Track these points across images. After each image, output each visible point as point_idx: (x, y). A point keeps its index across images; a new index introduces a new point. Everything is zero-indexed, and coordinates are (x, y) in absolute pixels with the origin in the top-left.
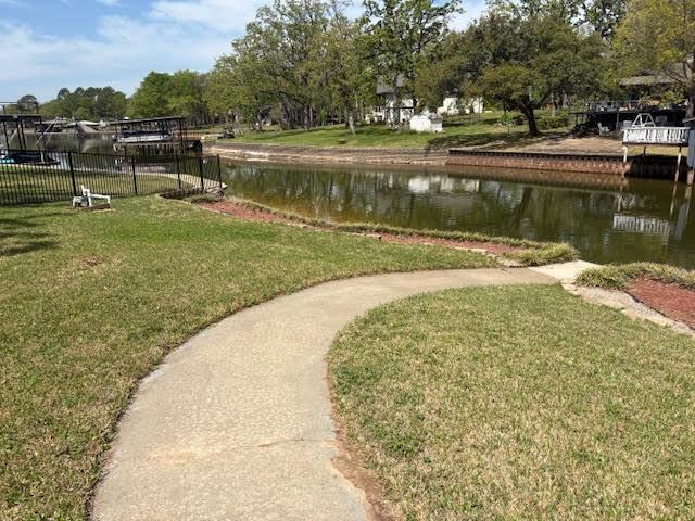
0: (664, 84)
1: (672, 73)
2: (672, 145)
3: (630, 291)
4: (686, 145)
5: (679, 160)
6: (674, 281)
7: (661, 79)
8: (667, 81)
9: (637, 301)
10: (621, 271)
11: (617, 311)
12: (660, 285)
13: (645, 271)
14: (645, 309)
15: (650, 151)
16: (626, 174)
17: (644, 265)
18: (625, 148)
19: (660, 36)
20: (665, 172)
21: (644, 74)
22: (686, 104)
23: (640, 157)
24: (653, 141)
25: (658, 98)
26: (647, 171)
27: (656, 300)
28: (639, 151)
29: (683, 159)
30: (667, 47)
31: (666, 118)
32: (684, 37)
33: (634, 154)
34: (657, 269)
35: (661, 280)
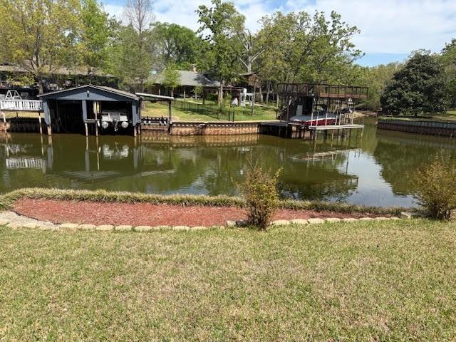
0: (20, 73)
1: (24, 65)
2: (34, 111)
3: (15, 210)
4: (42, 111)
5: (40, 121)
6: (42, 196)
7: (18, 69)
8: (22, 71)
9: (19, 215)
10: (7, 197)
11: (4, 226)
12: (34, 201)
13: (23, 195)
14: (25, 218)
15: (21, 115)
16: (8, 130)
17: (22, 190)
18: (3, 113)
19: (11, 40)
20: (34, 128)
21: (6, 64)
22: (38, 85)
23: (15, 118)
24: (21, 109)
25: (18, 80)
26: (22, 128)
27: (32, 211)
28: (13, 115)
29: (43, 119)
30: (17, 48)
31: (27, 94)
32: (27, 42)
33: (10, 117)
34: (31, 192)
35: (34, 198)
